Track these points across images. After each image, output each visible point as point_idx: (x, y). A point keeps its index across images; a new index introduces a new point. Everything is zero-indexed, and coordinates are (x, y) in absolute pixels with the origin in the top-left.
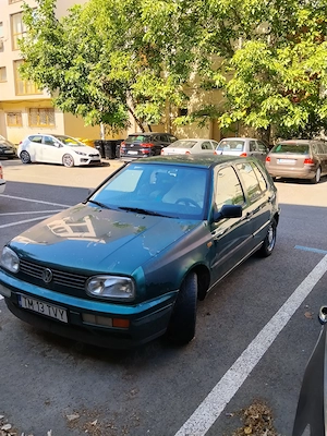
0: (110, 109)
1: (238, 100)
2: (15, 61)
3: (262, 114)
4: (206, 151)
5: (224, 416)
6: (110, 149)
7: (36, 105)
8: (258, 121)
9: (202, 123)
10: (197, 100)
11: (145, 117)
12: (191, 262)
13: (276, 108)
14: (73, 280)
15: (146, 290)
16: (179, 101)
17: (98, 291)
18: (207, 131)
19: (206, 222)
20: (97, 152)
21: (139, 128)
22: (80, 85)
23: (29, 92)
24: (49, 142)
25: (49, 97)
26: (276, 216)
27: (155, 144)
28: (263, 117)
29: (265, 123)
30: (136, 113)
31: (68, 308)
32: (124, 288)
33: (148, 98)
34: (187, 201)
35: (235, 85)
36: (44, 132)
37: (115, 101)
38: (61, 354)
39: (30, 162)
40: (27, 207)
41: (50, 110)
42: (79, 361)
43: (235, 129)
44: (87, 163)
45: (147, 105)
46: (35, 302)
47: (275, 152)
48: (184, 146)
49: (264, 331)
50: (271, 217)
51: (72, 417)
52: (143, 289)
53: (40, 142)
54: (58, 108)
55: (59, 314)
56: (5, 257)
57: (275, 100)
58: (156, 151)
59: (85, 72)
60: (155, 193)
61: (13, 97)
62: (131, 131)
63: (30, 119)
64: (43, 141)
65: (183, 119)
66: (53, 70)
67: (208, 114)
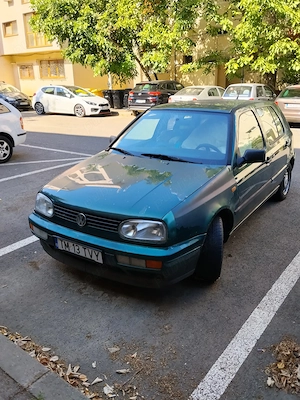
0: (117, 59)
1: (245, 45)
2: (25, 15)
3: (269, 58)
4: (212, 98)
5: (255, 351)
6: (118, 99)
7: (46, 57)
8: (265, 65)
9: (208, 70)
10: (202, 46)
11: (152, 65)
12: (218, 206)
13: (285, 52)
14: (106, 224)
15: (177, 233)
16: (185, 48)
17: (131, 234)
18: (212, 78)
19: (229, 167)
20: (106, 102)
21: (144, 76)
22: (88, 35)
23: (39, 44)
24: (61, 93)
25: (58, 48)
26: (292, 161)
27: (162, 92)
28: (271, 62)
29: (273, 68)
30: (142, 62)
31: (103, 250)
32: (155, 232)
33: (155, 46)
34: (208, 147)
35: (243, 29)
36: (55, 83)
37: (121, 50)
38: (96, 292)
39: (44, 113)
40: (48, 155)
41: (59, 62)
42: (114, 298)
43: (241, 75)
44: (98, 113)
45: (154, 53)
46: (71, 244)
47: (282, 97)
48: (190, 94)
49: (286, 272)
50: (288, 161)
51: (113, 350)
52: (174, 233)
53: (52, 93)
54: (67, 59)
55: (94, 255)
56: (38, 203)
57: (284, 44)
58: (163, 99)
59: (93, 22)
60: (175, 140)
61: (25, 51)
62: (137, 80)
63: (41, 71)
64: (55, 92)
65: (189, 66)
66: (61, 21)
67: (214, 60)
